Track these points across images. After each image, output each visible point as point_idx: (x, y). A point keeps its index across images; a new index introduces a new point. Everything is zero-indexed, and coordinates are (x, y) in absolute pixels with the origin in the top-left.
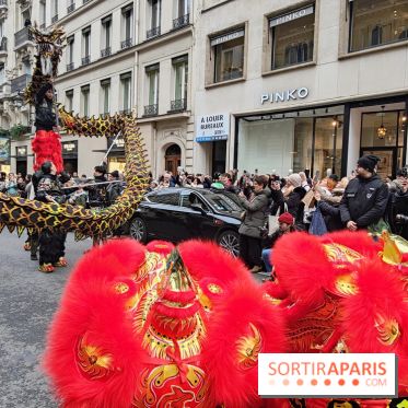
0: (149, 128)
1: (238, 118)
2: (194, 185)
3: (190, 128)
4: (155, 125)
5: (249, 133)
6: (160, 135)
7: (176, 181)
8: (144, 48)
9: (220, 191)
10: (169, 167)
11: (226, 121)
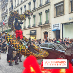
0: (40, 28)
1: (63, 24)
2: (51, 42)
3: (50, 27)
4: (41, 27)
5: (66, 28)
6: (43, 30)
7: (47, 41)
8: (38, 9)
9: (59, 43)
10: (45, 38)
11: (60, 25)
